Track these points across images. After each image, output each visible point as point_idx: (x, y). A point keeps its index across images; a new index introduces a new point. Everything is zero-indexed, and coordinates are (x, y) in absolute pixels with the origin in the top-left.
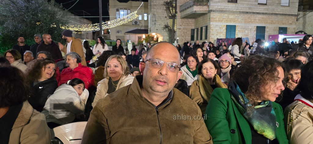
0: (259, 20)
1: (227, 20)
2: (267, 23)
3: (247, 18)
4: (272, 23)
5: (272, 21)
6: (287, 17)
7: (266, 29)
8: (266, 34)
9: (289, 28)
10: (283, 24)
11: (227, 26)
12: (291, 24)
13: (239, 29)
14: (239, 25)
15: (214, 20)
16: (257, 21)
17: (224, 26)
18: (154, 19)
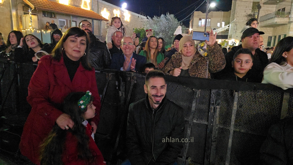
18: (236, 28)
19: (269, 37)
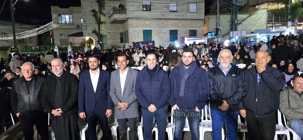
0: (172, 25)
1: (143, 26)
2: (178, 27)
3: (161, 23)
4: (183, 27)
5: (183, 25)
6: (196, 21)
7: (178, 32)
8: (178, 36)
9: (198, 31)
10: (193, 27)
11: (143, 30)
12: (199, 27)
13: (155, 33)
14: (154, 29)
15: (132, 26)
16: (170, 26)
17: (141, 30)
18: (85, 25)
19: (120, 33)
